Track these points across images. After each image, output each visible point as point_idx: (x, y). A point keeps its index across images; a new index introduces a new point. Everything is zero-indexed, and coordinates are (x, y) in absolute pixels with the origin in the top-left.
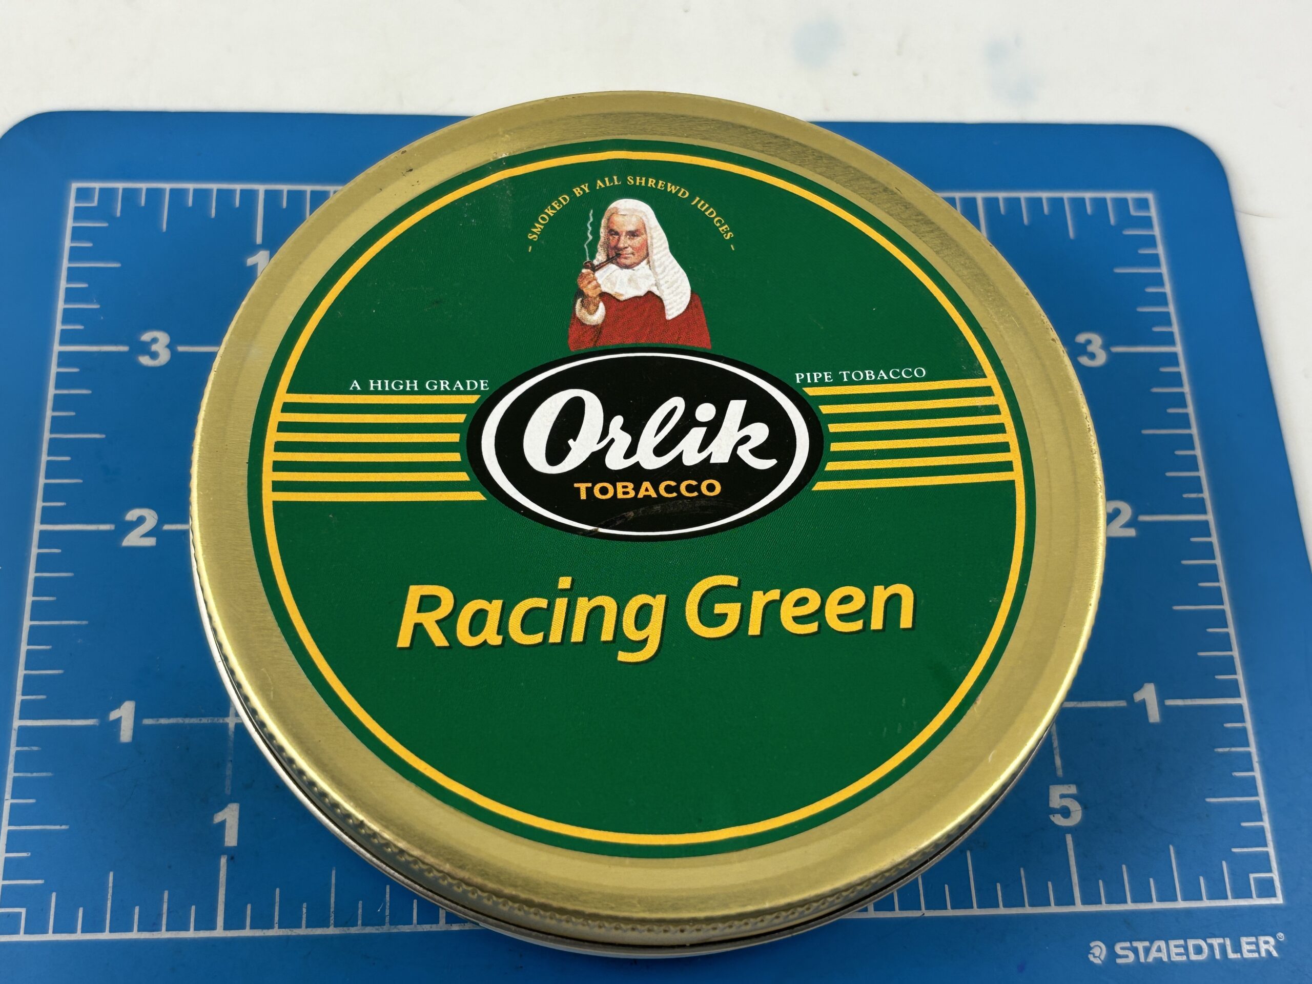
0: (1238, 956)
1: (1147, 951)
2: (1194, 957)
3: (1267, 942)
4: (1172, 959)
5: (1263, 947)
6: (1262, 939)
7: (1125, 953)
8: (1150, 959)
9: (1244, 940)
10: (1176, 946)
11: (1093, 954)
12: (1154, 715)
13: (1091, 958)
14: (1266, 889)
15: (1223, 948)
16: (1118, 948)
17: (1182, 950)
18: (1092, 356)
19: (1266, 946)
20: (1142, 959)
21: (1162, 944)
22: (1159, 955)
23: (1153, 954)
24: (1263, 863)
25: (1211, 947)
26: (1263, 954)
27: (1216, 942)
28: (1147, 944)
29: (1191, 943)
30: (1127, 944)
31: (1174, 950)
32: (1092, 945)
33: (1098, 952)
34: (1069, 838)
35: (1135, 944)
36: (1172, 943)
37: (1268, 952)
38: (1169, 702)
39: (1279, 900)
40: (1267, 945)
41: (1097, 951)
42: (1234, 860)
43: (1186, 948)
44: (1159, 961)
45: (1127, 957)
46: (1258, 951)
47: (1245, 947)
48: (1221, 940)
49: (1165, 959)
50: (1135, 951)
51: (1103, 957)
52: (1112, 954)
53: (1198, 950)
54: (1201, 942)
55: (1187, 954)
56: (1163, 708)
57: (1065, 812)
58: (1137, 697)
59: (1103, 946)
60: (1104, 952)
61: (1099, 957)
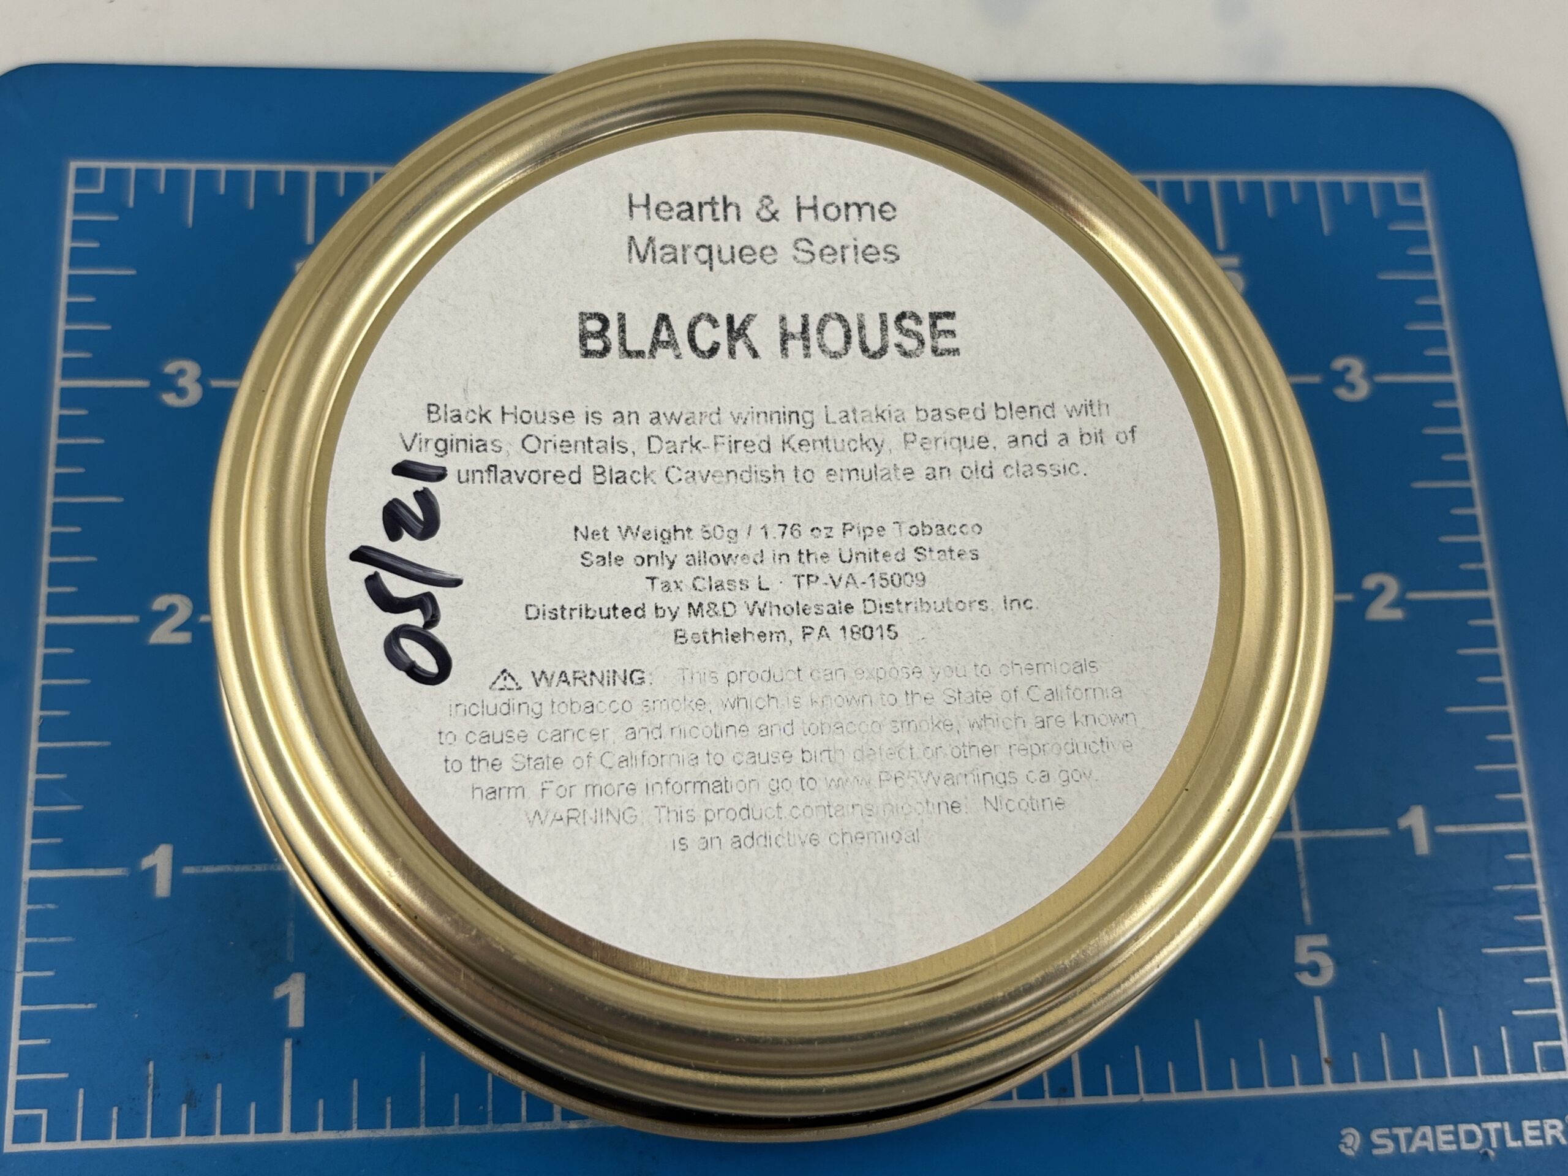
0: (1519, 1144)
1: (1410, 1139)
2: (1466, 1146)
3: (1553, 1127)
4: (1440, 1149)
5: (1549, 1133)
6: (1549, 1122)
7: (1383, 1143)
8: (1413, 1149)
9: (1526, 1124)
10: (1445, 1133)
11: (1345, 1144)
12: (1423, 845)
13: (1342, 1149)
14: (1554, 1060)
15: (1501, 1133)
16: (1375, 1136)
17: (1451, 1138)
18: (1352, 387)
19: (1553, 1132)
20: (1404, 1150)
21: (1427, 1130)
22: (1424, 1144)
23: (1417, 1143)
24: (1550, 1028)
25: (1486, 1133)
26: (1549, 1141)
27: (1492, 1126)
28: (1409, 1130)
29: (1463, 1128)
30: (1386, 1131)
31: (1442, 1138)
32: (1344, 1132)
33: (1351, 1141)
34: (1318, 1002)
35: (1396, 1131)
36: (1440, 1129)
37: (1555, 1138)
38: (1443, 829)
40: (1554, 1129)
41: (1349, 1140)
42: (1514, 1024)
43: (1456, 1134)
44: (1424, 1151)
45: (1385, 1146)
46: (1543, 1137)
47: (1528, 1133)
48: (1498, 1125)
49: (1431, 1149)
50: (1395, 1139)
51: (1356, 1148)
52: (1368, 1144)
53: (1471, 1137)
54: (1474, 1127)
55: (1457, 1142)
56: (1434, 838)
57: (1314, 969)
58: (1403, 823)
59: (1357, 1134)
60: (1358, 1141)
61: (1352, 1148)
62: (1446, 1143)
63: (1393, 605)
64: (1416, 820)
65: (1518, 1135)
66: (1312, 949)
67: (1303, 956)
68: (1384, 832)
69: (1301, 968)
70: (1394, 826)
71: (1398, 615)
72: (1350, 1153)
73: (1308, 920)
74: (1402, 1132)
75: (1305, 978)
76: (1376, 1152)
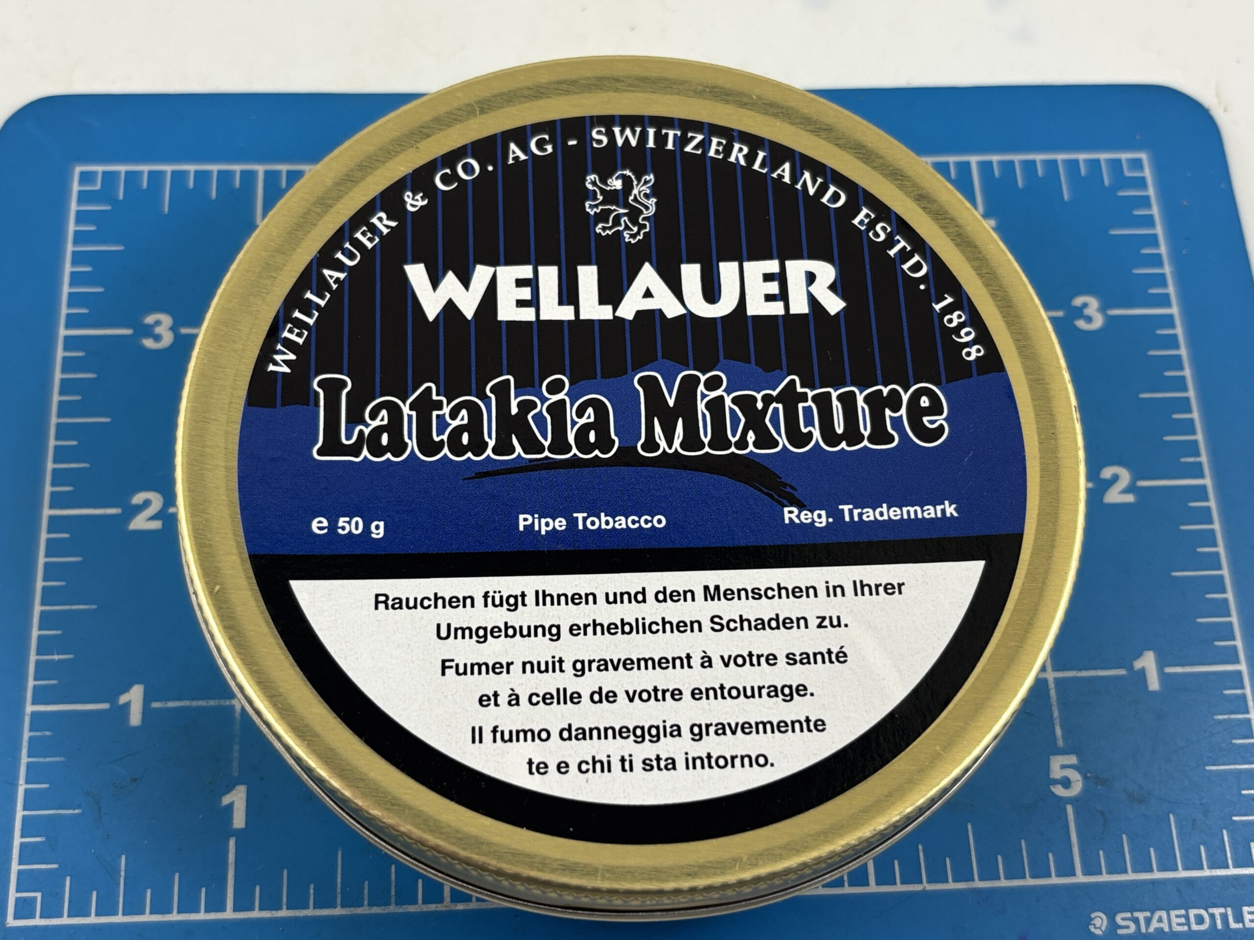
0: (1240, 926)
1: (1148, 921)
2: (1195, 927)
4: (1174, 930)
7: (1126, 924)
9: (1246, 909)
10: (1177, 916)
11: (1094, 925)
12: (1154, 683)
13: (1092, 929)
15: (1224, 917)
16: (1119, 919)
17: (1183, 920)
18: (1089, 319)
20: (1143, 930)
21: (1163, 914)
22: (1161, 925)
25: (1212, 916)
27: (1217, 911)
28: (1148, 914)
29: (1193, 913)
30: (1128, 915)
31: (1175, 921)
32: (1093, 916)
33: (1099, 922)
34: (1070, 809)
35: (1136, 914)
36: (1173, 913)
38: (1169, 670)
41: (1098, 922)
42: (1234, 828)
43: (1187, 917)
44: (1160, 931)
45: (1128, 927)
47: (1247, 917)
48: (1222, 910)
49: (1167, 929)
50: (1136, 921)
51: (1103, 928)
52: (1113, 925)
53: (1200, 920)
54: (1202, 912)
55: (1188, 923)
56: (1163, 677)
57: (1066, 783)
58: (1138, 665)
59: (1104, 917)
60: (1105, 923)
61: (1100, 928)
62: (1179, 924)
63: (1126, 491)
64: (1148, 662)
65: (1239, 918)
66: (1064, 767)
67: (1056, 772)
68: (1122, 672)
69: (1055, 782)
70: (1130, 668)
71: (1130, 498)
72: (1098, 932)
73: (1060, 743)
74: (1141, 916)
75: (1059, 791)
76: (1120, 932)
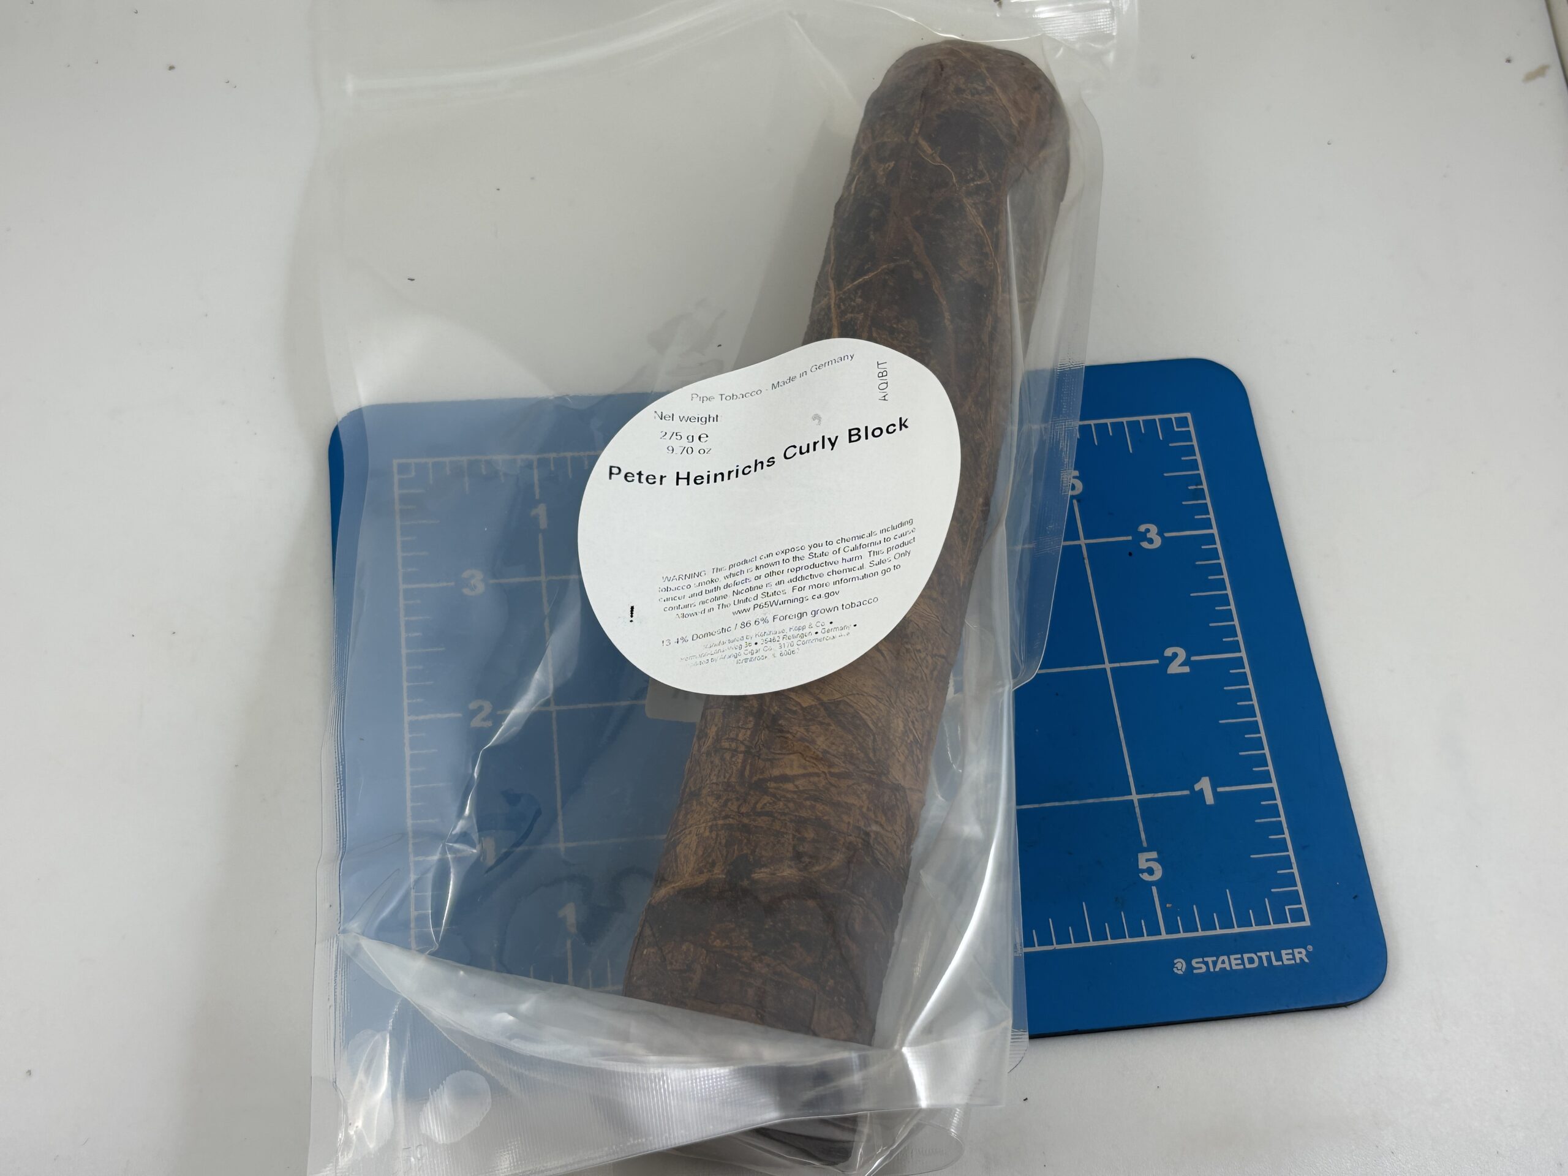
7: (1199, 966)
8: (1217, 969)
11: (1177, 968)
12: (1210, 799)
13: (1175, 970)
14: (1298, 916)
16: (1194, 962)
18: (1151, 541)
20: (1212, 970)
22: (1223, 966)
24: (1294, 898)
32: (1175, 961)
33: (1180, 966)
34: (1154, 889)
38: (1220, 789)
39: (1307, 923)
41: (1179, 966)
42: (1274, 898)
43: (1242, 959)
44: (1223, 970)
45: (1201, 968)
47: (1285, 957)
50: (1206, 963)
51: (1183, 970)
52: (1190, 968)
56: (1216, 794)
57: (1150, 871)
58: (1197, 787)
60: (1184, 966)
61: (1181, 970)
62: (1236, 965)
63: (1182, 665)
64: (1204, 784)
66: (1147, 860)
67: (1143, 864)
68: (1186, 792)
69: (1143, 871)
70: (1192, 789)
71: (1186, 669)
72: (1180, 972)
73: (1145, 844)
75: (1145, 877)
